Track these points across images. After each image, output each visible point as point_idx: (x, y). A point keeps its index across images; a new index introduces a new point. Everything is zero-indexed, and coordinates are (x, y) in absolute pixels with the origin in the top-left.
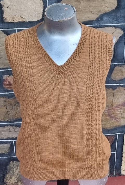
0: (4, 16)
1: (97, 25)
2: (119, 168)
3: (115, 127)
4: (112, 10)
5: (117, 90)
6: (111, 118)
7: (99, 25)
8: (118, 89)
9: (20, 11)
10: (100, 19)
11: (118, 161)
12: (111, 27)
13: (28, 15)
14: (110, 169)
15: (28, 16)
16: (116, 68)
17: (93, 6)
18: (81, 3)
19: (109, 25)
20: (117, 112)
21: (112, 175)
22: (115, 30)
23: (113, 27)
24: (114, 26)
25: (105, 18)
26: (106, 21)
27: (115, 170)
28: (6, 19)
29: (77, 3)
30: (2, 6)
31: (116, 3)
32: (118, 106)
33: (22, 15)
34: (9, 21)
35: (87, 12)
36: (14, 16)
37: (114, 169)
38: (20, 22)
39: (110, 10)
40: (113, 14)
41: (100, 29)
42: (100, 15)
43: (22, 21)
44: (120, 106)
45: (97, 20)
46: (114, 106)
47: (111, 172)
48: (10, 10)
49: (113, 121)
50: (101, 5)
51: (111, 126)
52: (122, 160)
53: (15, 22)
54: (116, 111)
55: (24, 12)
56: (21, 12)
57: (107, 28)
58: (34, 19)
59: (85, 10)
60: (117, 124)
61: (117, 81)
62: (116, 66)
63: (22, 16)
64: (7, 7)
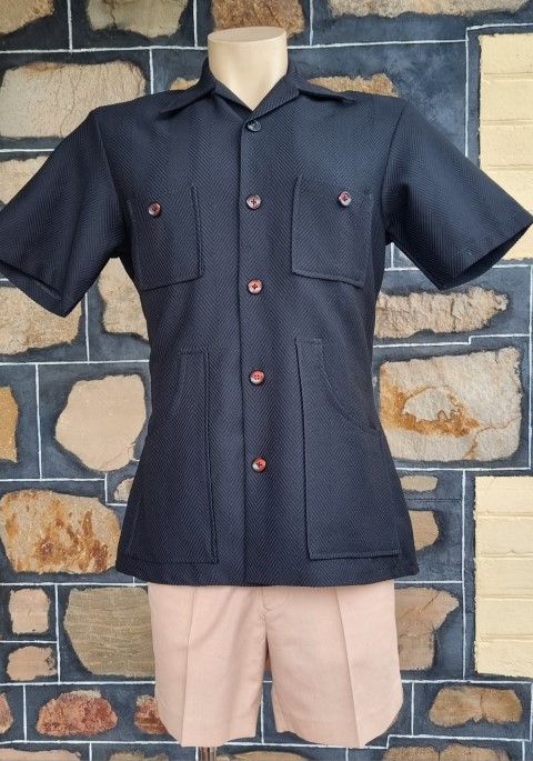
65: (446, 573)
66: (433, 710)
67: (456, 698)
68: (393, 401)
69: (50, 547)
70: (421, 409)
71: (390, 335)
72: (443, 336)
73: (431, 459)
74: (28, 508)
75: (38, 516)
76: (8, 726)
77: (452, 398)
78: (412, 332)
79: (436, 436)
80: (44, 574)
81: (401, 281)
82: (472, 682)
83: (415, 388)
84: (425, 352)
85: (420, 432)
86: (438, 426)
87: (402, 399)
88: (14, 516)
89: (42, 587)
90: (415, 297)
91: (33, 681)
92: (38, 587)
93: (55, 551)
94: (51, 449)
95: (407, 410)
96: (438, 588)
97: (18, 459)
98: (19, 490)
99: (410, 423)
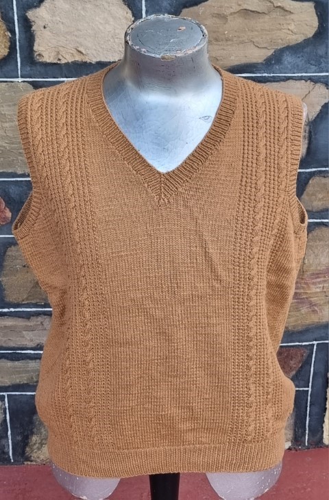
0: (35, 48)
1: (266, 75)
2: (318, 429)
3: (309, 325)
4: (305, 40)
5: (316, 234)
6: (298, 302)
7: (272, 75)
8: (317, 232)
9: (76, 36)
10: (274, 60)
11: (316, 410)
12: (302, 80)
13: (94, 48)
14: (295, 430)
15: (96, 50)
16: (314, 181)
17: (257, 29)
18: (227, 21)
19: (298, 76)
20: (314, 289)
21: (300, 445)
22: (311, 88)
23: (306, 81)
24: (311, 79)
25: (288, 59)
26: (289, 66)
27: (307, 432)
28: (39, 55)
29: (217, 20)
30: (31, 22)
31: (315, 23)
32: (318, 274)
33: (82, 45)
34: (48, 61)
35: (242, 42)
36: (61, 49)
37: (305, 431)
38: (75, 64)
39: (300, 39)
40: (307, 50)
41: (275, 85)
42: (275, 52)
43: (80, 60)
44: (323, 275)
45: (267, 64)
46: (308, 273)
47: (297, 439)
48: (50, 34)
49: (304, 310)
50: (278, 26)
51: (300, 322)
52: (325, 409)
53: (63, 62)
54: (312, 286)
55: (85, 39)
56: (78, 40)
57: (291, 83)
58: (111, 58)
59: (239, 37)
60: (314, 319)
61: (316, 212)
62: (312, 174)
63: (80, 49)
64: (43, 24)
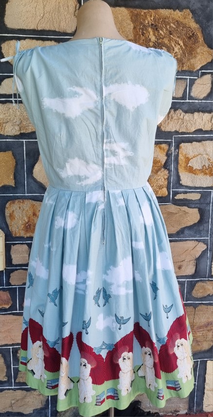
65: (202, 234)
66: (194, 291)
67: (203, 286)
68: (184, 160)
69: (30, 225)
70: (196, 164)
71: (184, 131)
72: (206, 132)
73: (198, 186)
74: (20, 208)
75: (24, 212)
76: (10, 305)
77: (209, 159)
78: (194, 130)
79: (201, 176)
80: (27, 237)
81: (191, 106)
82: (210, 279)
83: (193, 155)
84: (199, 139)
85: (195, 174)
86: (203, 172)
87: (188, 160)
88: (13, 211)
89: (26, 243)
90: (196, 114)
91: (21, 285)
92: (24, 244)
93: (32, 227)
94: (31, 181)
95: (190, 164)
96: (199, 241)
97: (15, 185)
98: (16, 199)
99: (191, 170)
